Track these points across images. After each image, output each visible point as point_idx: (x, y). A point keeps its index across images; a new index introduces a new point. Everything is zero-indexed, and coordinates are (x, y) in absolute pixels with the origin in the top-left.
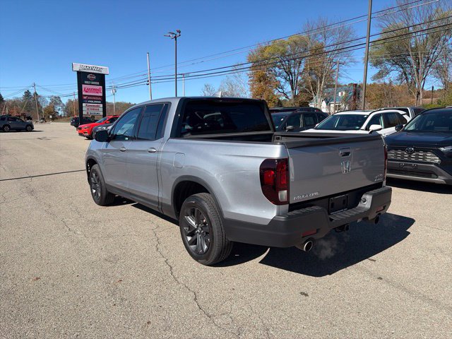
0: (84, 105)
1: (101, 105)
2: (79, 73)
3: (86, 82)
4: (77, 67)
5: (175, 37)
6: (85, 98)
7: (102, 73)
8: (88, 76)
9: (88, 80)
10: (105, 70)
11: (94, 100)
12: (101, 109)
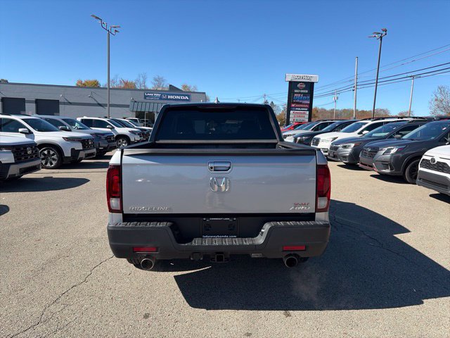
0: (291, 112)
1: (308, 112)
2: (290, 82)
3: (295, 91)
4: (289, 78)
5: (381, 37)
6: (293, 105)
7: (312, 81)
8: (299, 85)
9: (298, 89)
10: (314, 78)
11: (301, 108)
12: (307, 117)
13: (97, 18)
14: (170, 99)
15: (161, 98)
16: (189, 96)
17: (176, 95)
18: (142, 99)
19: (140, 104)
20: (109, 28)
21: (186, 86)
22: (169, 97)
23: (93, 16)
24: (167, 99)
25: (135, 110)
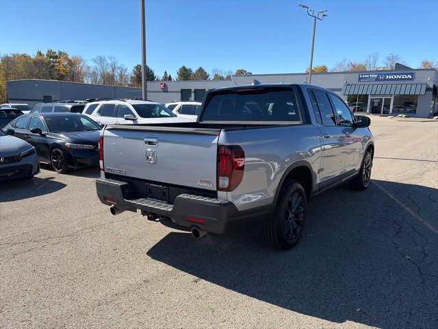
13: (304, 7)
14: (389, 80)
15: (377, 79)
16: (412, 75)
17: (396, 75)
18: (356, 82)
19: (353, 87)
20: (316, 14)
21: (427, 63)
22: (387, 77)
23: (300, 5)
24: (385, 79)
25: (347, 93)
